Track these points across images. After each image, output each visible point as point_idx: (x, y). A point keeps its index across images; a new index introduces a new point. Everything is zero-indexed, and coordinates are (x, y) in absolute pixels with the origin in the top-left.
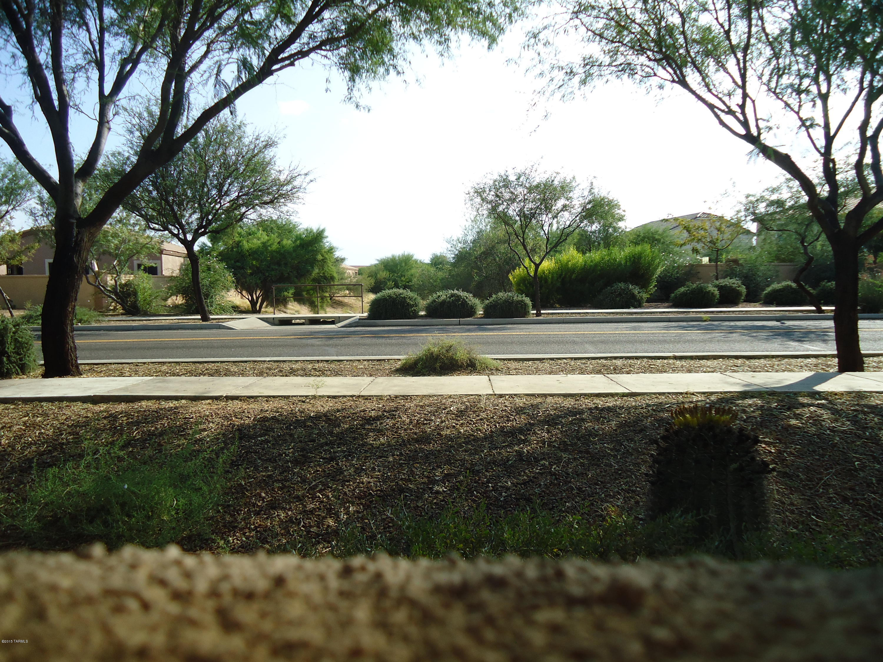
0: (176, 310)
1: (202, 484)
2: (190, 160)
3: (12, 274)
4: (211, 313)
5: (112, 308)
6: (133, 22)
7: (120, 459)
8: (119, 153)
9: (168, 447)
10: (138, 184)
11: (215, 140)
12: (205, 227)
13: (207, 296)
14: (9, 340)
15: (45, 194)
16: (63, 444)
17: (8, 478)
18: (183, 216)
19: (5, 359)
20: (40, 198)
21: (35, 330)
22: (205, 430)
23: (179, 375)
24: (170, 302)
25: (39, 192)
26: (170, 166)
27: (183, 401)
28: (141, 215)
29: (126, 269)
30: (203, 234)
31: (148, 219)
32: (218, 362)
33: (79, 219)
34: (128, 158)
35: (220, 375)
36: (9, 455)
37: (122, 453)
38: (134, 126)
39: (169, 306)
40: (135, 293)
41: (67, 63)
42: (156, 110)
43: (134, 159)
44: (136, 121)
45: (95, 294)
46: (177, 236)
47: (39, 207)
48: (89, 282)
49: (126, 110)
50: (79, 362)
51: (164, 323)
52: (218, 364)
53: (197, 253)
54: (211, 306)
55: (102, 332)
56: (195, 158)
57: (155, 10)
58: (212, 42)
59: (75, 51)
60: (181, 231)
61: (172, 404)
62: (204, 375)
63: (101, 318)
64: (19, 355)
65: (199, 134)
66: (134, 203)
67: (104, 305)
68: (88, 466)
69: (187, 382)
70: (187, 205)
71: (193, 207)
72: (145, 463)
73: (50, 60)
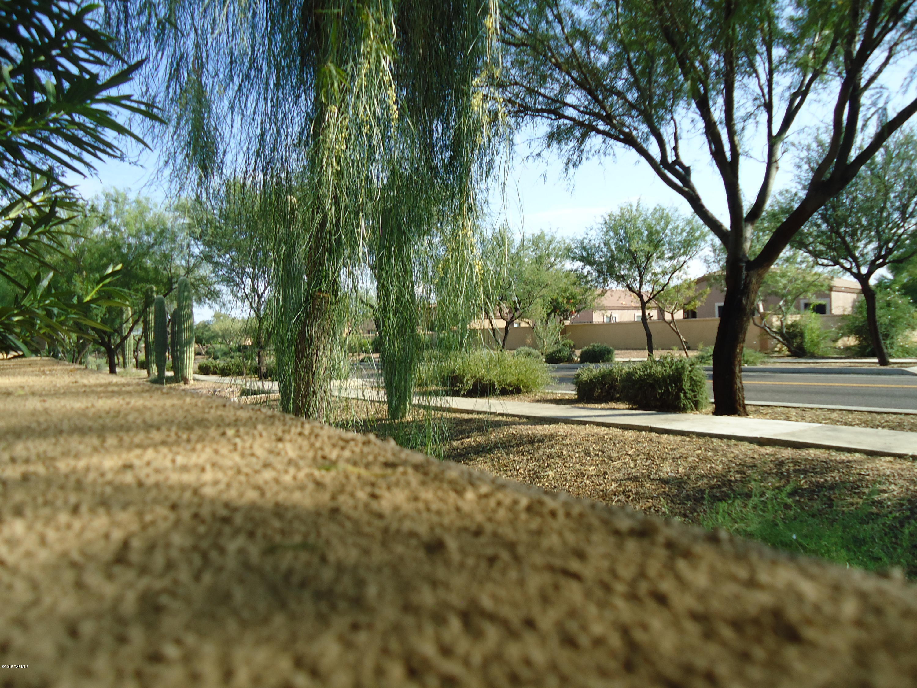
0: (849, 352)
1: (882, 555)
2: (865, 184)
3: (688, 317)
4: (891, 356)
5: (777, 349)
6: (800, 54)
7: (787, 507)
8: (787, 191)
9: (840, 503)
10: (807, 219)
11: (897, 155)
12: (885, 257)
13: (886, 336)
14: (686, 378)
15: (718, 241)
16: (731, 481)
17: (684, 504)
18: (856, 248)
19: (682, 395)
20: (713, 246)
21: (707, 370)
22: (884, 491)
23: (851, 425)
24: (840, 344)
25: (712, 240)
26: (842, 194)
27: (857, 455)
28: (809, 252)
29: (793, 309)
30: (881, 265)
31: (816, 255)
32: (901, 414)
33: (748, 262)
34: (796, 194)
35: (903, 429)
36: (685, 483)
37: (789, 501)
38: (802, 159)
39: (839, 348)
40: (802, 334)
41: (738, 113)
42: (827, 138)
43: (803, 194)
44: (804, 154)
45: (761, 335)
46: (849, 270)
47: (712, 254)
48: (755, 324)
49: (793, 145)
50: (746, 402)
51: (833, 366)
52: (902, 417)
53: (873, 288)
54: (892, 348)
55: (767, 374)
56: (871, 180)
57: (826, 32)
58: (896, 44)
59: (745, 101)
60: (854, 264)
61: (844, 456)
62: (883, 427)
63: (766, 360)
64: (694, 391)
65: (877, 153)
66: (801, 239)
67: (769, 346)
68: (755, 507)
69: (861, 433)
70: (861, 234)
71: (868, 236)
72: (813, 516)
73: (723, 116)
